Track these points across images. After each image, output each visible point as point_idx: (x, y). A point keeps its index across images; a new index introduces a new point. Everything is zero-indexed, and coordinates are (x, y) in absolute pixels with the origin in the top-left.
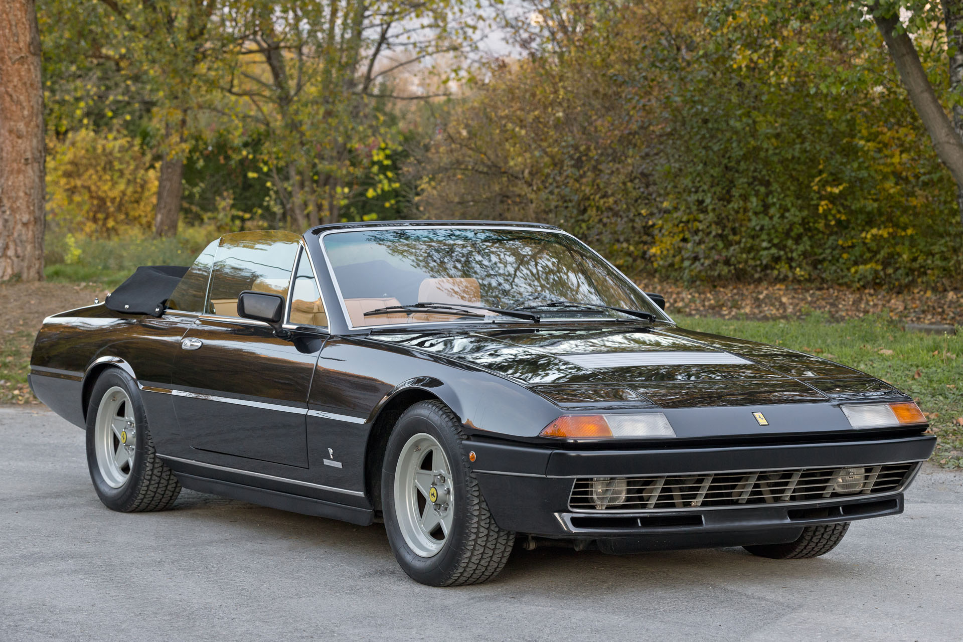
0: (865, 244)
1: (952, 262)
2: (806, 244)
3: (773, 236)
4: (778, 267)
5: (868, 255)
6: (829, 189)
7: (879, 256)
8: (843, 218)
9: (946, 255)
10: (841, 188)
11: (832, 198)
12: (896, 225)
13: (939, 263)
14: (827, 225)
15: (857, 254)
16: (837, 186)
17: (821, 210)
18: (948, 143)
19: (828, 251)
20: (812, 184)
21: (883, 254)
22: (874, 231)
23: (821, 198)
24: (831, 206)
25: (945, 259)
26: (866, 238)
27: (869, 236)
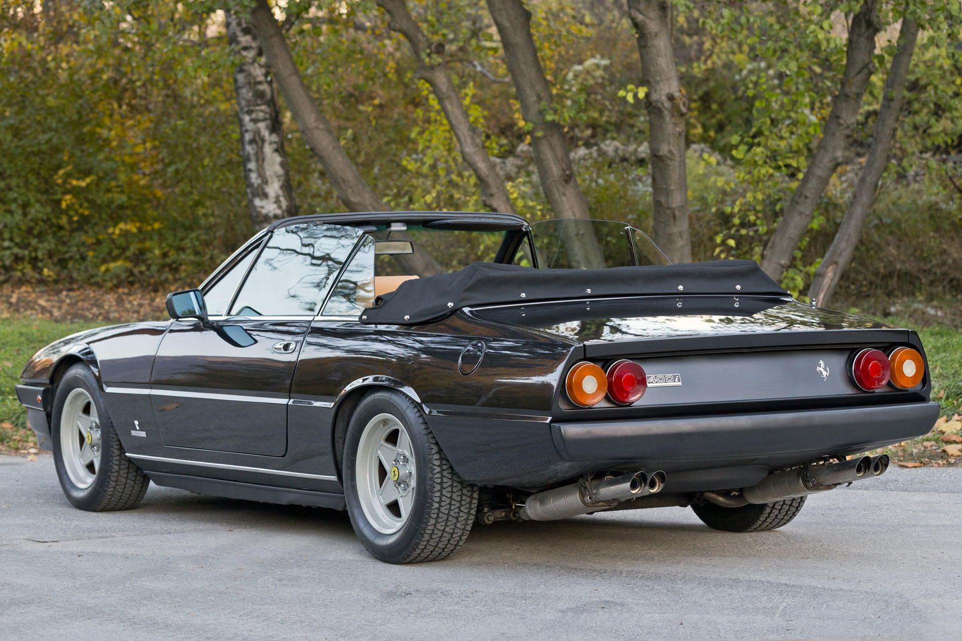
0: (113, 241)
1: (208, 257)
2: (50, 243)
3: (15, 235)
4: (20, 267)
5: (116, 252)
6: (74, 182)
7: (129, 253)
8: (86, 213)
9: (197, 249)
10: (88, 180)
11: (76, 192)
12: (143, 220)
13: (192, 258)
14: (71, 222)
15: (106, 250)
16: (83, 179)
17: (64, 205)
18: (317, 128)
19: (74, 249)
20: (56, 177)
21: (133, 249)
22: (122, 225)
23: (65, 193)
24: (74, 200)
25: (197, 253)
26: (113, 233)
27: (117, 231)
